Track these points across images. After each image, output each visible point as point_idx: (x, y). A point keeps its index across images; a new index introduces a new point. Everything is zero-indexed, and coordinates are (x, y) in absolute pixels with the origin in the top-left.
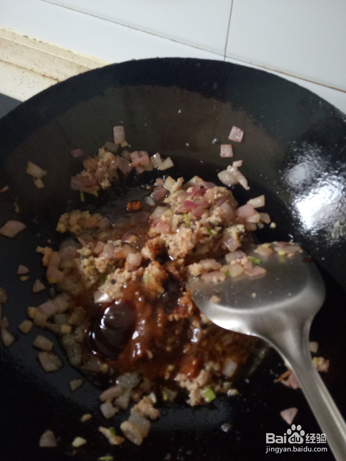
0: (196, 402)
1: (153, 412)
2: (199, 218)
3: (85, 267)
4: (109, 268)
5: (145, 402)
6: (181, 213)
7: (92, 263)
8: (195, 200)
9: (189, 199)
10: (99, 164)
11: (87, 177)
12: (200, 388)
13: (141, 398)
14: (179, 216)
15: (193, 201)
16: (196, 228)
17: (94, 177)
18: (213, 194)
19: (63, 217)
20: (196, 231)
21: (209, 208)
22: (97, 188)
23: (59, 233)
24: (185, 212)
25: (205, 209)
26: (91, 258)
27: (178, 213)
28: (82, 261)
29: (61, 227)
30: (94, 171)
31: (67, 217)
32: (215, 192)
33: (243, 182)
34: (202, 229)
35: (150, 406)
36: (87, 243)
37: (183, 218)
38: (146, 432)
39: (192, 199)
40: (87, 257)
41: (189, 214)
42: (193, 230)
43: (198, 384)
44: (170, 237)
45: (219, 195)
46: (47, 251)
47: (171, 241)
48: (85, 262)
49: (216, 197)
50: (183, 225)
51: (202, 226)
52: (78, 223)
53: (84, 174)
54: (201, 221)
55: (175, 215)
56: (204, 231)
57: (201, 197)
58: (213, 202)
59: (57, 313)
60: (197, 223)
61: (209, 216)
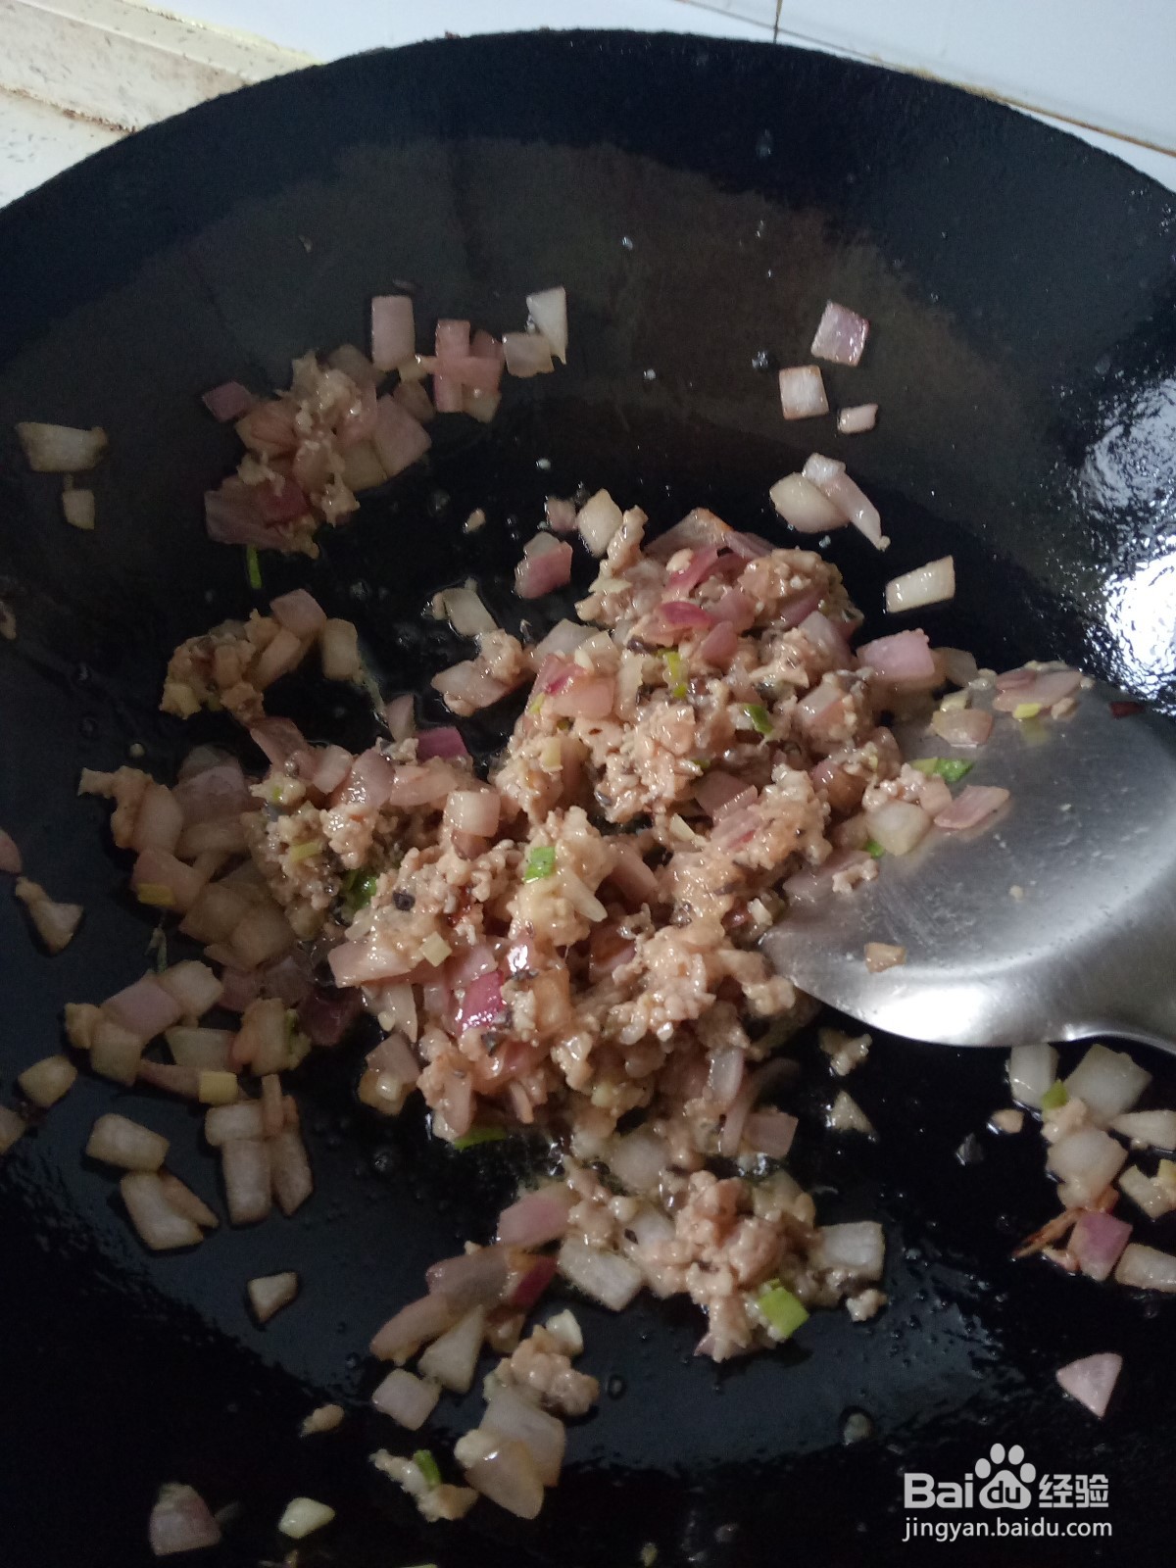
0: (733, 1344)
1: (573, 1387)
2: (720, 669)
3: (284, 846)
4: (380, 849)
5: (540, 1349)
6: (652, 649)
7: (311, 831)
8: (705, 600)
9: (678, 595)
10: (303, 420)
11: (267, 485)
12: (745, 1287)
13: (525, 1333)
14: (644, 659)
15: (695, 602)
16: (709, 706)
17: (290, 478)
18: (773, 576)
19: (185, 655)
20: (709, 718)
21: (756, 631)
22: (308, 521)
23: (173, 718)
24: (669, 643)
25: (745, 634)
26: (307, 813)
27: (638, 646)
28: (271, 827)
29: (180, 696)
30: (286, 456)
31: (199, 653)
32: (782, 569)
33: (866, 519)
34: (733, 709)
35: (561, 1361)
36: (286, 756)
37: (662, 668)
38: (552, 1465)
39: (692, 594)
40: (289, 810)
41: (685, 650)
42: (698, 713)
43: (734, 1272)
44: (611, 736)
45: (797, 582)
46: (126, 781)
47: (615, 751)
48: (285, 827)
49: (783, 590)
50: (658, 693)
51: (731, 697)
52: (245, 677)
53: (251, 474)
54: (731, 680)
55: (627, 655)
56: (742, 718)
57: (726, 590)
58: (773, 608)
59: (180, 1022)
60: (716, 687)
61: (760, 661)
